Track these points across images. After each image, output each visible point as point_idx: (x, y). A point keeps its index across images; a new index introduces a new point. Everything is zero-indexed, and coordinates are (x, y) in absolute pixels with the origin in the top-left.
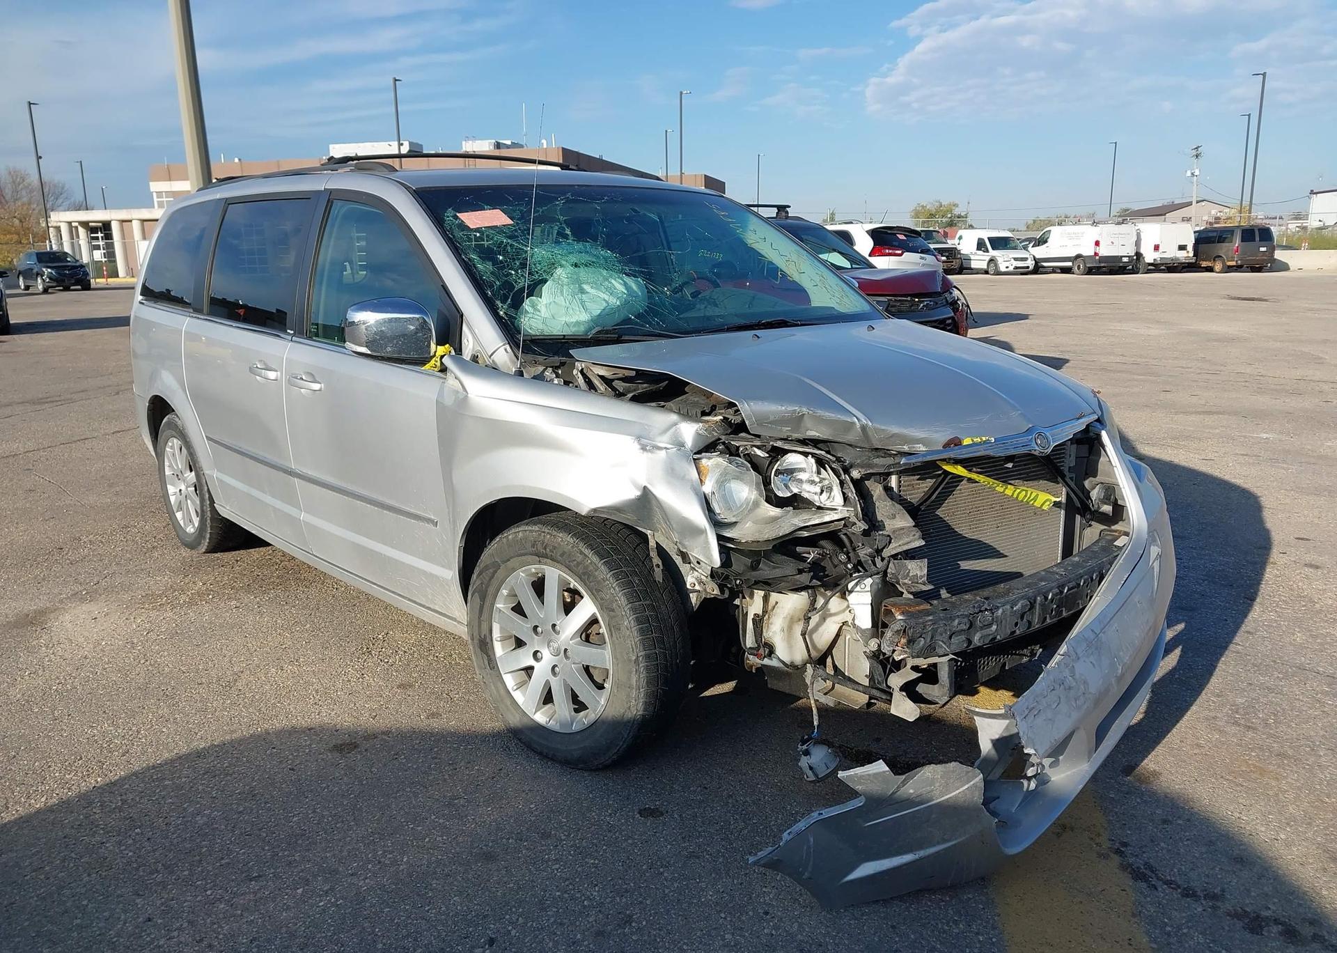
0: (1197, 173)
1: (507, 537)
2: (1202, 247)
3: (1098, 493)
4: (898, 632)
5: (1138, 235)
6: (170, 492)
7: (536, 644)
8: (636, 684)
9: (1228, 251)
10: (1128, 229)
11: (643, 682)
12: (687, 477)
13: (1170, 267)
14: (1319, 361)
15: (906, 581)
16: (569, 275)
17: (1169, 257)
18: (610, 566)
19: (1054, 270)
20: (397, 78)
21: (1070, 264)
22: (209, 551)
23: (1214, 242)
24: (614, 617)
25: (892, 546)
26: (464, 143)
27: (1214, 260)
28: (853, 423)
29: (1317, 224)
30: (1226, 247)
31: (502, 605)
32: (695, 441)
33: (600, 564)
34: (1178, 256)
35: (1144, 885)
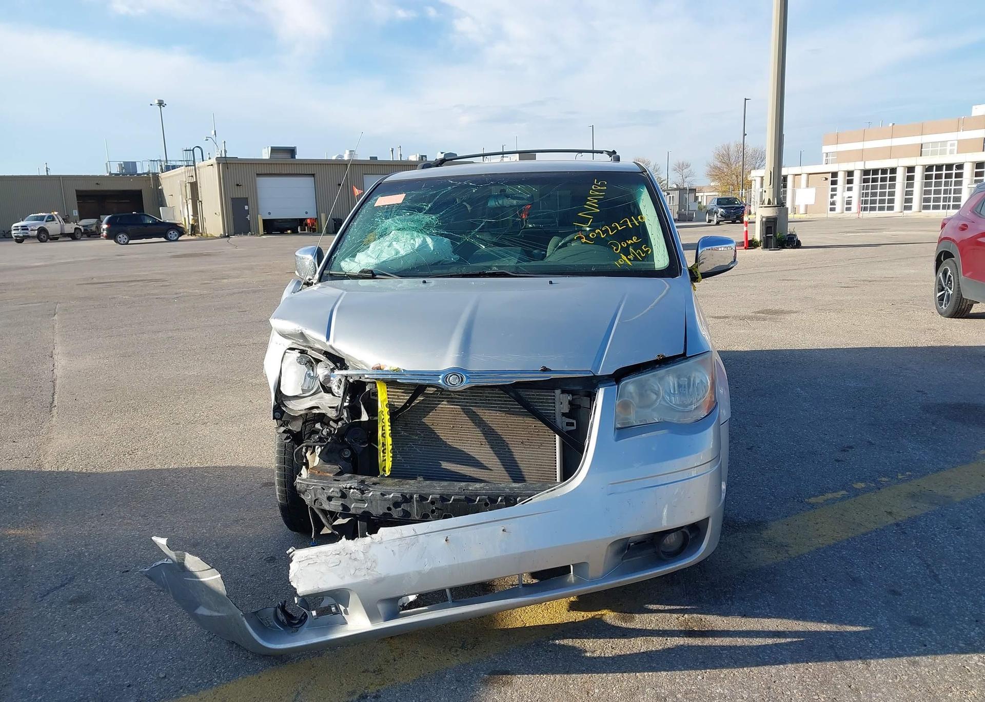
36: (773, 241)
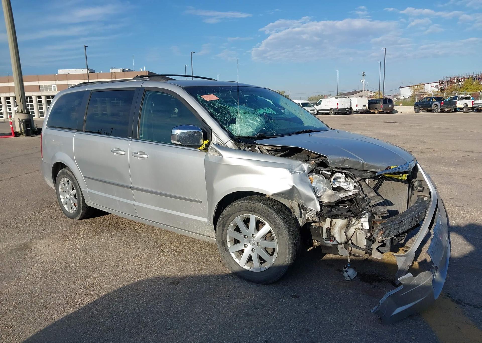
0: (364, 81)
1: (234, 205)
2: (371, 105)
3: (417, 184)
4: (380, 229)
5: (351, 101)
6: (61, 198)
7: (245, 242)
8: (288, 253)
9: (379, 106)
10: (347, 100)
11: (291, 252)
12: (307, 182)
13: (361, 112)
14: (424, 142)
15: (379, 213)
16: (243, 116)
17: (361, 109)
18: (277, 213)
19: (323, 114)
20: (86, 46)
21: (329, 111)
22: (81, 219)
23: (374, 104)
24: (280, 230)
25: (371, 202)
26: (111, 69)
27: (375, 110)
28: (360, 162)
29: (403, 98)
30: (378, 105)
31: (230, 229)
32: (308, 170)
33: (273, 212)
34: (363, 108)
35: (461, 305)
36: (31, 132)
